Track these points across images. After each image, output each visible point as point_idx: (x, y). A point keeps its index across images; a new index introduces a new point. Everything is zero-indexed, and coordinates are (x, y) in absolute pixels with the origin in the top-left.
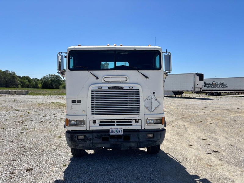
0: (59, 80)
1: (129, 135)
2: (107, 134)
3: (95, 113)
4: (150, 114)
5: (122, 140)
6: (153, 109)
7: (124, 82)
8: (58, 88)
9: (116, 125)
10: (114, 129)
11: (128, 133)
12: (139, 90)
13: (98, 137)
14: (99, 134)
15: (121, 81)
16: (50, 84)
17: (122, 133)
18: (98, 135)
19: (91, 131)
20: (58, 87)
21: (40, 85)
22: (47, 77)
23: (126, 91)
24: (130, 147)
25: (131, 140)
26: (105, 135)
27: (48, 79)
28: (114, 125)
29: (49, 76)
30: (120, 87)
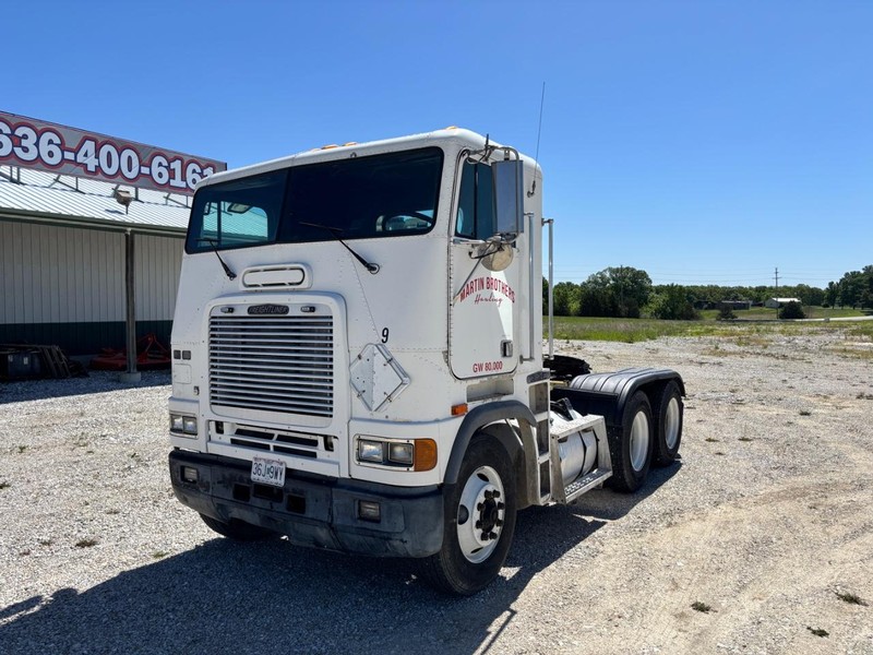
0: (642, 289)
1: (302, 492)
2: (245, 475)
3: (222, 399)
4: (370, 420)
5: (281, 507)
6: (378, 398)
7: (295, 288)
8: (634, 314)
9: (272, 449)
10: (263, 463)
11: (299, 486)
12: (331, 317)
13: (224, 482)
14: (228, 473)
15: (291, 284)
16: (607, 300)
17: (280, 481)
18: (224, 476)
19: (211, 457)
20: (636, 310)
21: (574, 306)
22: (602, 278)
23: (298, 322)
24: (317, 543)
25: (309, 514)
26: (241, 479)
27: (605, 285)
28: (266, 448)
29: (608, 275)
30: (279, 306)
